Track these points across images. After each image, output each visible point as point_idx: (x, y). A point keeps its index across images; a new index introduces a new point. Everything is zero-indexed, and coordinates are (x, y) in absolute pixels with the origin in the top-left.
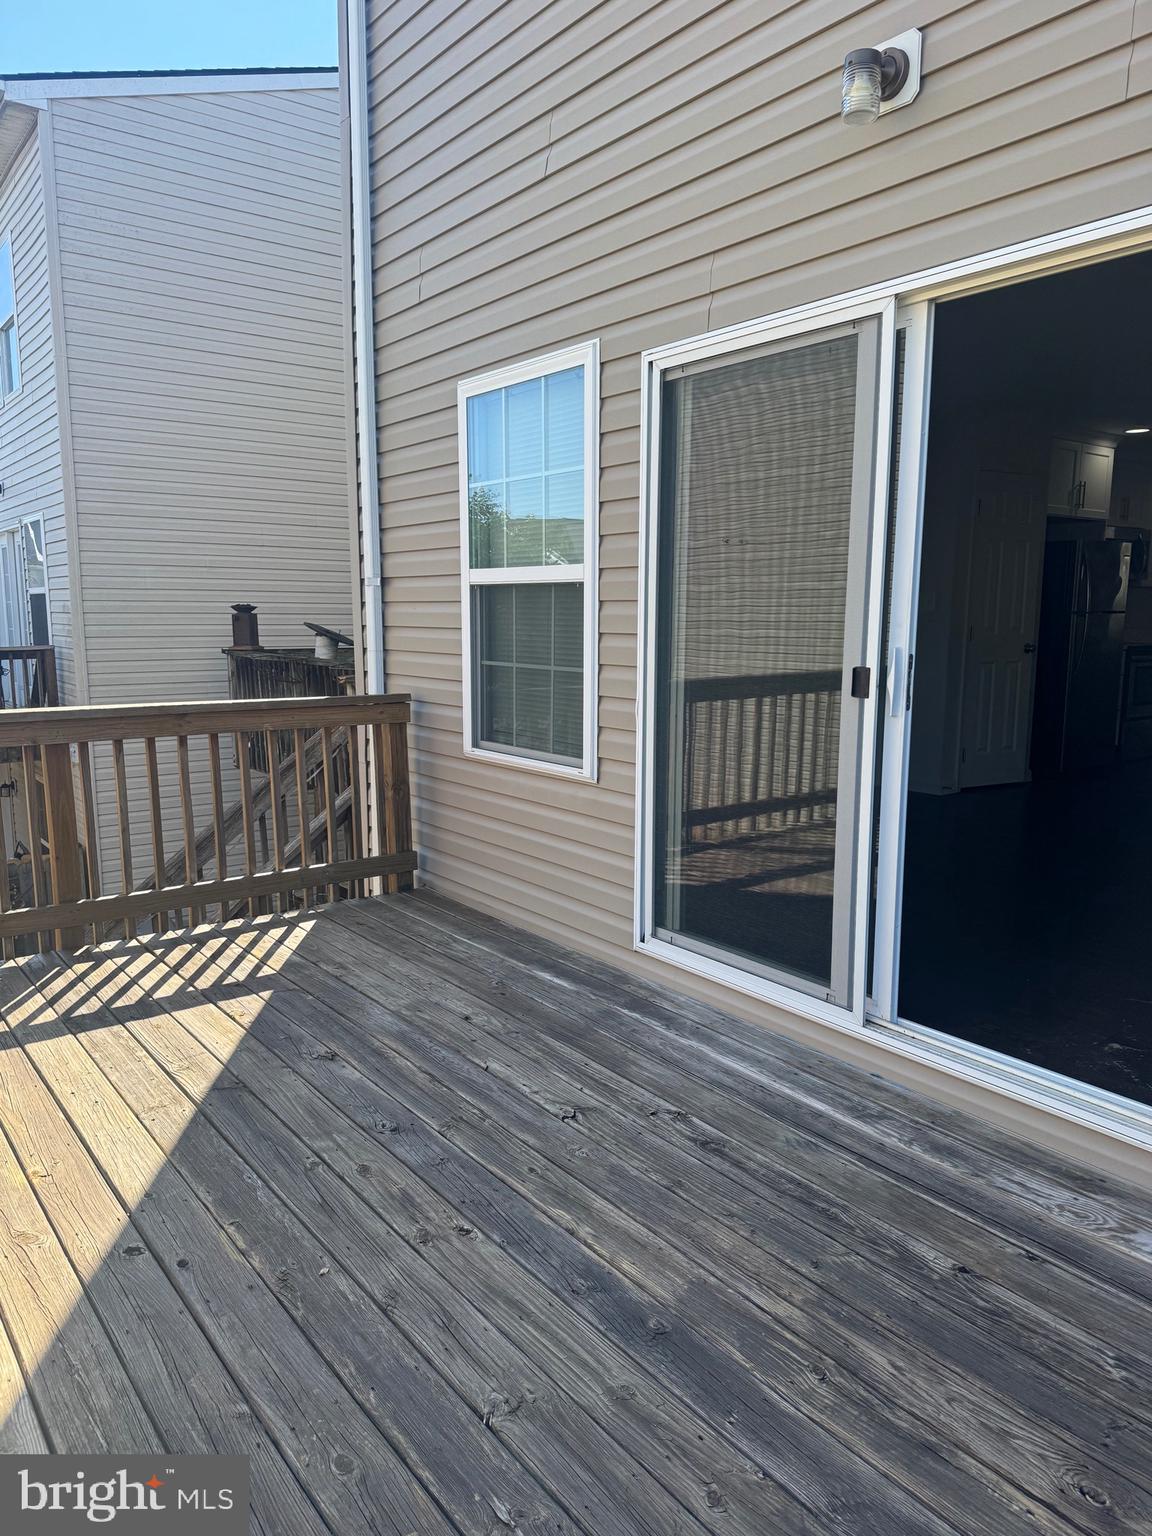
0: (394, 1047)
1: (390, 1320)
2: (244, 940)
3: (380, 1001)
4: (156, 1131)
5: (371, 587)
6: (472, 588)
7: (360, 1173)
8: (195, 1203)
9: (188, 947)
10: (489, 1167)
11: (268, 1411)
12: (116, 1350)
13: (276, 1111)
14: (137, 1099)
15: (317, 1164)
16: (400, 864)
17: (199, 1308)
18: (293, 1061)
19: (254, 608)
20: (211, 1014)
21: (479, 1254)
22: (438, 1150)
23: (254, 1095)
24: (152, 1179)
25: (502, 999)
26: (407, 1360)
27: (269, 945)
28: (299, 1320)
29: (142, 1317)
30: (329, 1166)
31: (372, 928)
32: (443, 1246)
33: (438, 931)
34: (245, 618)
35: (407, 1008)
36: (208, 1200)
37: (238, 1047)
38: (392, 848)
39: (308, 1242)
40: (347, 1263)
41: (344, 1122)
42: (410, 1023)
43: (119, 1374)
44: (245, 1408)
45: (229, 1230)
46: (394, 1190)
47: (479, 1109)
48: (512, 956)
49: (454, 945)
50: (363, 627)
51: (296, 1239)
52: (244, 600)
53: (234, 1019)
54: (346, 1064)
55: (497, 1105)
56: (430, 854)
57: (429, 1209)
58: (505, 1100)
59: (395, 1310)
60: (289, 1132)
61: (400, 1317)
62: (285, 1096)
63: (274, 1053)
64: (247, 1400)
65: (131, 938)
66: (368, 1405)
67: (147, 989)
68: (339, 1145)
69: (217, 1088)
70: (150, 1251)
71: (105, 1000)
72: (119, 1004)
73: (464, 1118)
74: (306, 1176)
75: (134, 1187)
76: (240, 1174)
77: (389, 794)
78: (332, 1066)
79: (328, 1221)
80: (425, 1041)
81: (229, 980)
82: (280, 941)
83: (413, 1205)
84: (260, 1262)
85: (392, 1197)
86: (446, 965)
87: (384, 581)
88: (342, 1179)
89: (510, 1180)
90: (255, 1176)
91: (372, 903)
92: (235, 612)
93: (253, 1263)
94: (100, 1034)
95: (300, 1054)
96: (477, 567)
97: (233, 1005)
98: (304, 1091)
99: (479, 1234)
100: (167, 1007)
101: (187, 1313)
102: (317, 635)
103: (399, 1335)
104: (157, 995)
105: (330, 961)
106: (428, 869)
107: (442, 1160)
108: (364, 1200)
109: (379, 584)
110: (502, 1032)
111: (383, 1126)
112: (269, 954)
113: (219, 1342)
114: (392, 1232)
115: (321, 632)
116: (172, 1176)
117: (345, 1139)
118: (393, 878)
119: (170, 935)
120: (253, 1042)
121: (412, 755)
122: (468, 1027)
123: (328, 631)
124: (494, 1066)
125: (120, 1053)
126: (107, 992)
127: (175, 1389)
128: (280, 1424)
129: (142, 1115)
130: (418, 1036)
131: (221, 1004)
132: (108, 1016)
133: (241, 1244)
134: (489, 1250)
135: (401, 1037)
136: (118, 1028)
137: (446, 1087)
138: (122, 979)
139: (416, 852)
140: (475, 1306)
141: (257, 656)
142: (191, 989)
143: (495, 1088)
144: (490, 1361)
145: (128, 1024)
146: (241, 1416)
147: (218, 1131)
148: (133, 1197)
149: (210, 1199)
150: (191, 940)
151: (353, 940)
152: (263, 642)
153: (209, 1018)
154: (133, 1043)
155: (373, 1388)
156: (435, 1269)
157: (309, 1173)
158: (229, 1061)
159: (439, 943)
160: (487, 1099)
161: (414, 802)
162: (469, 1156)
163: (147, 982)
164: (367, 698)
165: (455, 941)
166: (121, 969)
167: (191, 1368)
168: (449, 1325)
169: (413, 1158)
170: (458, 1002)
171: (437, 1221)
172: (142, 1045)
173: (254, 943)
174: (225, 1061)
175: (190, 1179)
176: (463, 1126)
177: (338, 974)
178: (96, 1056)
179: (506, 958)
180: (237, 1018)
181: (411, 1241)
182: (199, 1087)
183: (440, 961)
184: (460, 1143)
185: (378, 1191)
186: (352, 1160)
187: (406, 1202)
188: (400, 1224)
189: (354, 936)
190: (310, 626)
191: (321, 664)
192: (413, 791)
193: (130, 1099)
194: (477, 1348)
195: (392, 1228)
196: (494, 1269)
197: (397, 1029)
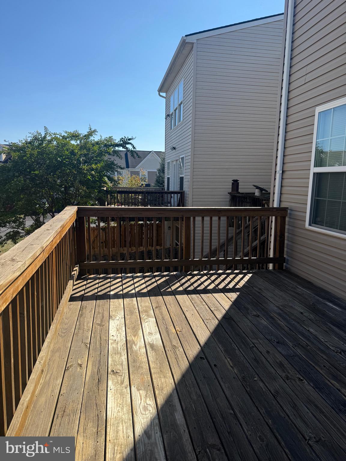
0: (277, 317)
1: (276, 400)
2: (232, 276)
3: (273, 302)
4: (208, 326)
5: (279, 174)
6: (314, 173)
7: (267, 353)
8: (219, 349)
9: (216, 276)
10: (309, 361)
11: (239, 415)
12: (197, 384)
13: (241, 328)
14: (203, 316)
15: (254, 347)
16: (279, 260)
17: (220, 379)
18: (246, 315)
19: (239, 181)
20: (223, 296)
21: (305, 388)
22: (292, 352)
23: (235, 322)
24: (207, 339)
25: (313, 309)
26: (281, 414)
27: (239, 279)
28: (248, 391)
29: (204, 377)
30: (257, 348)
31: (270, 279)
32: (294, 382)
33: (291, 284)
34: (235, 183)
35: (281, 306)
36: (222, 349)
37: (230, 307)
38: (278, 255)
39: (251, 369)
40: (263, 379)
41: (262, 336)
42: (282, 311)
43: (198, 391)
44: (232, 412)
45: (228, 360)
46: (278, 361)
47: (306, 343)
48: (317, 295)
49: (297, 289)
50: (274, 186)
51: (247, 367)
52: (235, 178)
53: (229, 299)
54: (262, 319)
55: (312, 343)
56: (289, 258)
57: (288, 369)
58: (315, 342)
59: (277, 397)
60: (245, 335)
61: (279, 400)
62: (244, 324)
63: (241, 311)
64: (233, 410)
65: (201, 271)
66: (269, 424)
67: (206, 286)
68: (260, 343)
69: (224, 317)
70: (206, 359)
71: (195, 287)
72: (198, 289)
73: (301, 344)
74: (251, 350)
75: (203, 340)
76: (231, 344)
77: (278, 238)
78: (258, 319)
79: (256, 364)
80: (288, 318)
81: (227, 287)
82: (242, 279)
83: (283, 367)
84: (237, 371)
85: (277, 363)
86: (294, 295)
87: (283, 172)
88: (261, 353)
89: (316, 367)
90: (235, 346)
91: (270, 271)
92: (233, 182)
93: (235, 371)
94: (194, 296)
95: (248, 313)
96: (316, 167)
97: (229, 295)
98: (250, 324)
99: (306, 382)
100: (211, 292)
101: (216, 380)
102: (256, 189)
103: (279, 405)
104: (209, 288)
105: (256, 287)
106: (288, 263)
107: (293, 355)
108: (268, 361)
109: (281, 173)
110: (314, 320)
111: (274, 340)
112: (239, 282)
113: (225, 391)
114: (277, 373)
115: (257, 187)
116: (212, 340)
117: (262, 341)
118: (277, 265)
119: (211, 272)
120: (234, 307)
121: (287, 227)
122: (303, 316)
123: (260, 187)
124: (311, 330)
125: (198, 302)
126: (196, 285)
127: (213, 400)
128: (242, 420)
129: (204, 321)
130: (285, 315)
131: (225, 294)
132: (195, 292)
133: (231, 364)
134: (309, 388)
135: (280, 315)
136: (198, 295)
137: (295, 333)
138: (199, 282)
139: (285, 258)
140: (304, 404)
141: (238, 195)
142: (217, 288)
143: (311, 337)
144: (309, 423)
145: (201, 295)
146: (231, 414)
147: (225, 330)
148: (202, 343)
149: (223, 349)
150: (217, 274)
151: (264, 282)
152: (240, 191)
153: (222, 297)
154: (202, 300)
155: (270, 419)
156: (291, 389)
157: (251, 349)
158: (228, 310)
159: (292, 288)
160: (308, 340)
161: (286, 242)
162: (302, 356)
163: (206, 284)
164: (274, 208)
165: (298, 288)
166: (199, 279)
167: (217, 395)
168: (295, 407)
169: (283, 352)
170: (298, 308)
171: (291, 374)
172: (204, 301)
173: (234, 278)
174: (226, 310)
175: (217, 342)
176: (300, 346)
177: (259, 292)
178: (193, 302)
179: (316, 296)
180: (230, 298)
181: (283, 378)
182: (220, 316)
183: (292, 293)
184: (299, 351)
185: (272, 360)
186: (264, 348)
187: (281, 365)
188: (279, 371)
189: (264, 281)
190: (254, 186)
191: (257, 197)
192: (286, 238)
193: (201, 315)
194: (304, 417)
195: (277, 372)
196: (311, 394)
197: (278, 312)
